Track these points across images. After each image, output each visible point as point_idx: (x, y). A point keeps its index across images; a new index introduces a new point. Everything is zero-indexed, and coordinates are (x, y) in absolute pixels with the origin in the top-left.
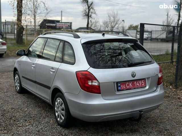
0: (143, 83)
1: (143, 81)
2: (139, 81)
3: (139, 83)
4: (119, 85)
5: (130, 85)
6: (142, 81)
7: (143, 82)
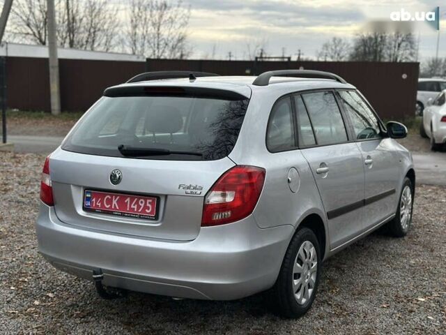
0: (150, 206)
1: (151, 201)
2: (139, 199)
3: (137, 203)
4: (88, 195)
5: (115, 202)
6: (148, 201)
7: (149, 203)
